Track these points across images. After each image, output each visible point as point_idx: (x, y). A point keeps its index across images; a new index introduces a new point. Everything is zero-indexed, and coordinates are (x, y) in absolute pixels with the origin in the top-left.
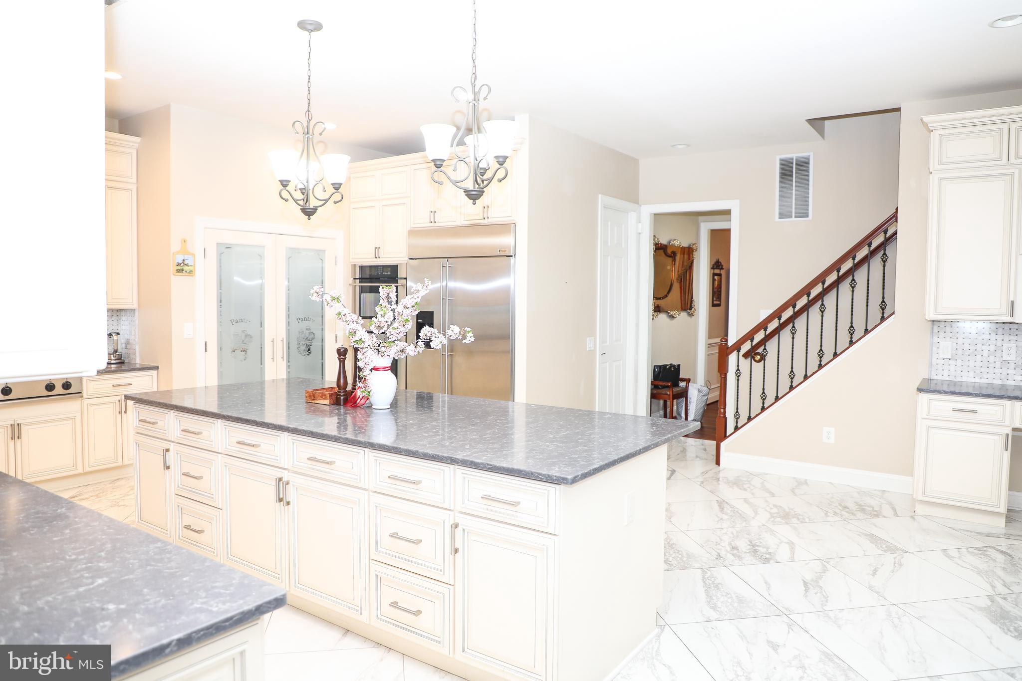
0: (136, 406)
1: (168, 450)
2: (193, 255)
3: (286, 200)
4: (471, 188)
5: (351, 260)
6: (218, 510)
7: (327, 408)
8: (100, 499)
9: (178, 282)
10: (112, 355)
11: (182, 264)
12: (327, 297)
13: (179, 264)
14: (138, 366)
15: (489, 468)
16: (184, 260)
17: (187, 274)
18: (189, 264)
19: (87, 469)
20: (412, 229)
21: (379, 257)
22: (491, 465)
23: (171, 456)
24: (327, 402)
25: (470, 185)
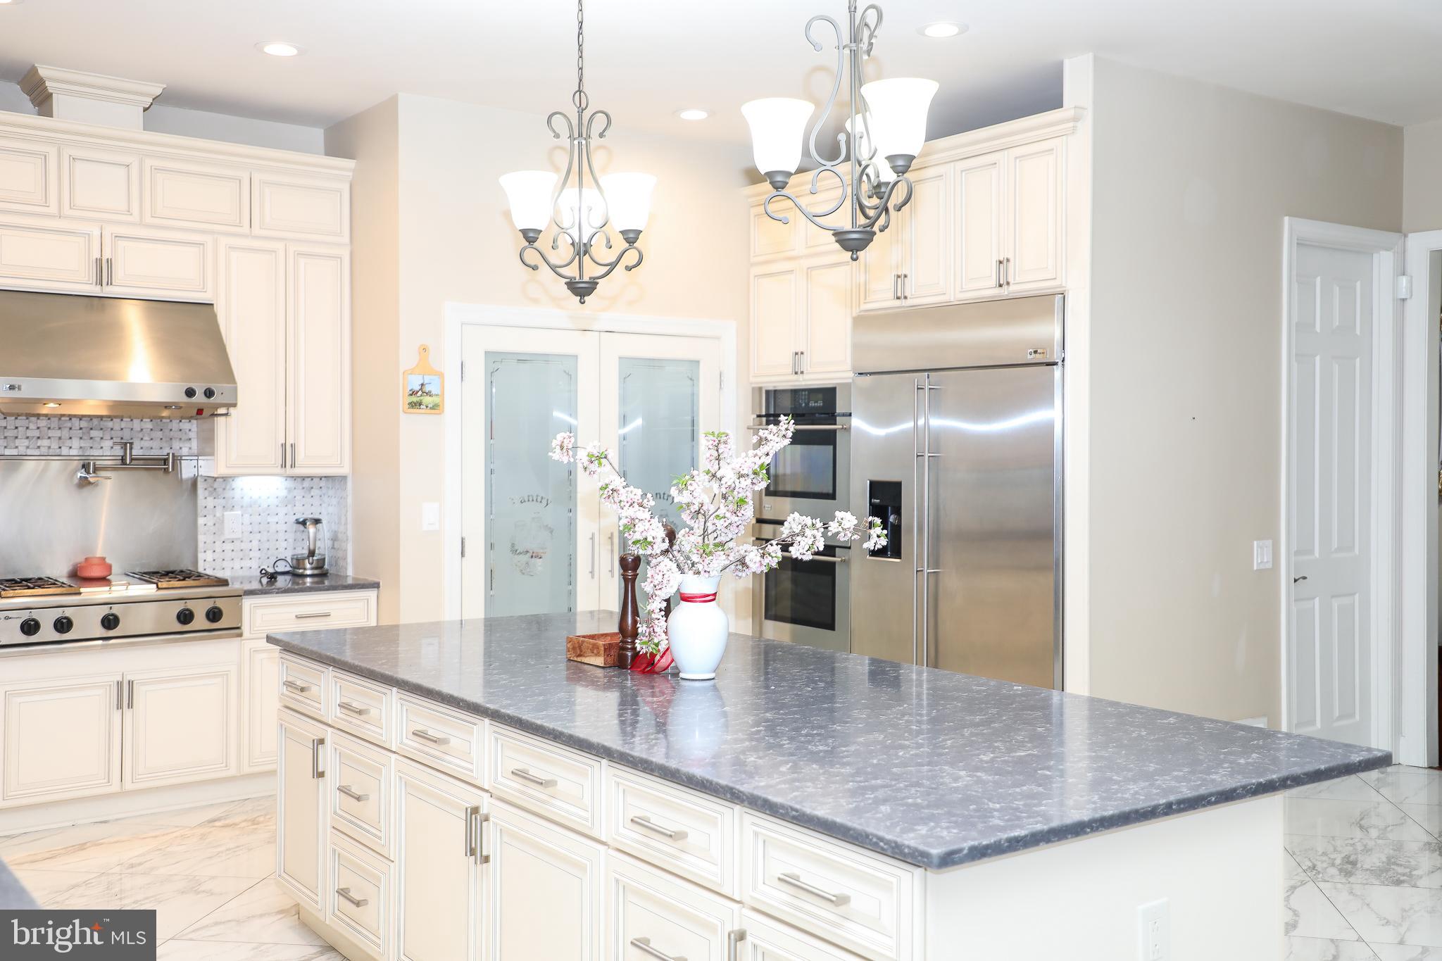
0: (284, 656)
1: (321, 742)
2: (441, 376)
3: (535, 268)
4: (848, 227)
5: (752, 380)
6: (387, 862)
7: (600, 673)
8: (255, 826)
9: (412, 425)
10: (307, 561)
11: (420, 393)
12: (582, 456)
13: (413, 393)
14: (350, 581)
15: (794, 818)
16: (422, 385)
17: (428, 411)
18: (433, 393)
19: (247, 770)
20: (862, 313)
21: (802, 373)
22: (797, 811)
23: (326, 754)
24: (600, 661)
25: (843, 220)
